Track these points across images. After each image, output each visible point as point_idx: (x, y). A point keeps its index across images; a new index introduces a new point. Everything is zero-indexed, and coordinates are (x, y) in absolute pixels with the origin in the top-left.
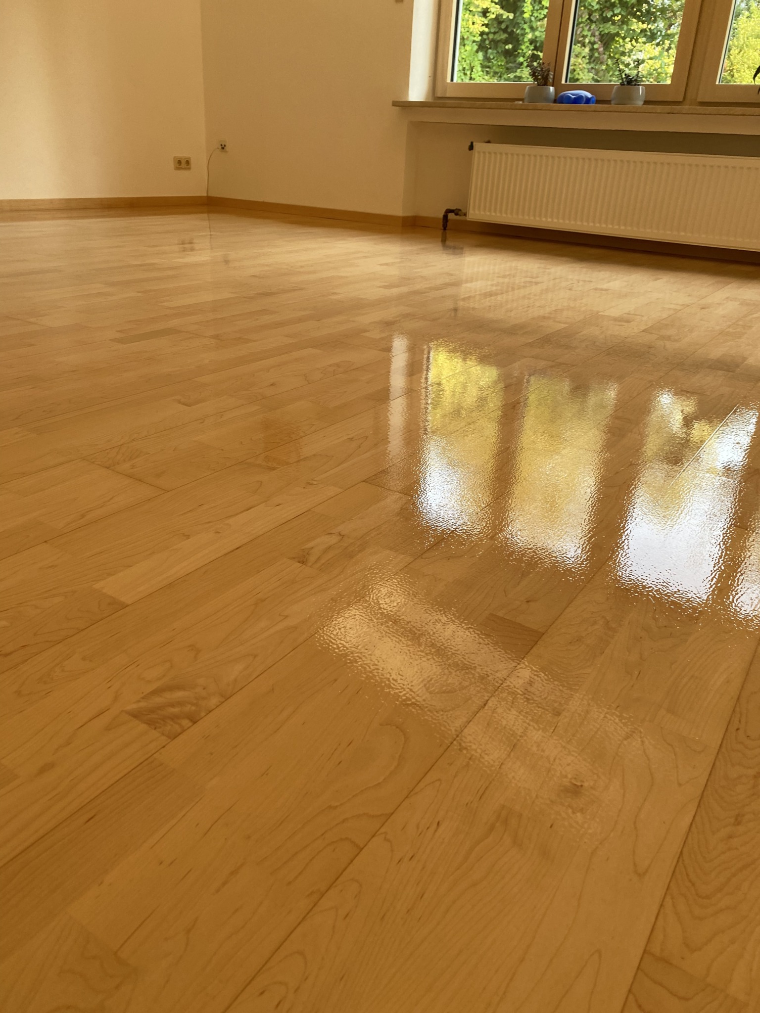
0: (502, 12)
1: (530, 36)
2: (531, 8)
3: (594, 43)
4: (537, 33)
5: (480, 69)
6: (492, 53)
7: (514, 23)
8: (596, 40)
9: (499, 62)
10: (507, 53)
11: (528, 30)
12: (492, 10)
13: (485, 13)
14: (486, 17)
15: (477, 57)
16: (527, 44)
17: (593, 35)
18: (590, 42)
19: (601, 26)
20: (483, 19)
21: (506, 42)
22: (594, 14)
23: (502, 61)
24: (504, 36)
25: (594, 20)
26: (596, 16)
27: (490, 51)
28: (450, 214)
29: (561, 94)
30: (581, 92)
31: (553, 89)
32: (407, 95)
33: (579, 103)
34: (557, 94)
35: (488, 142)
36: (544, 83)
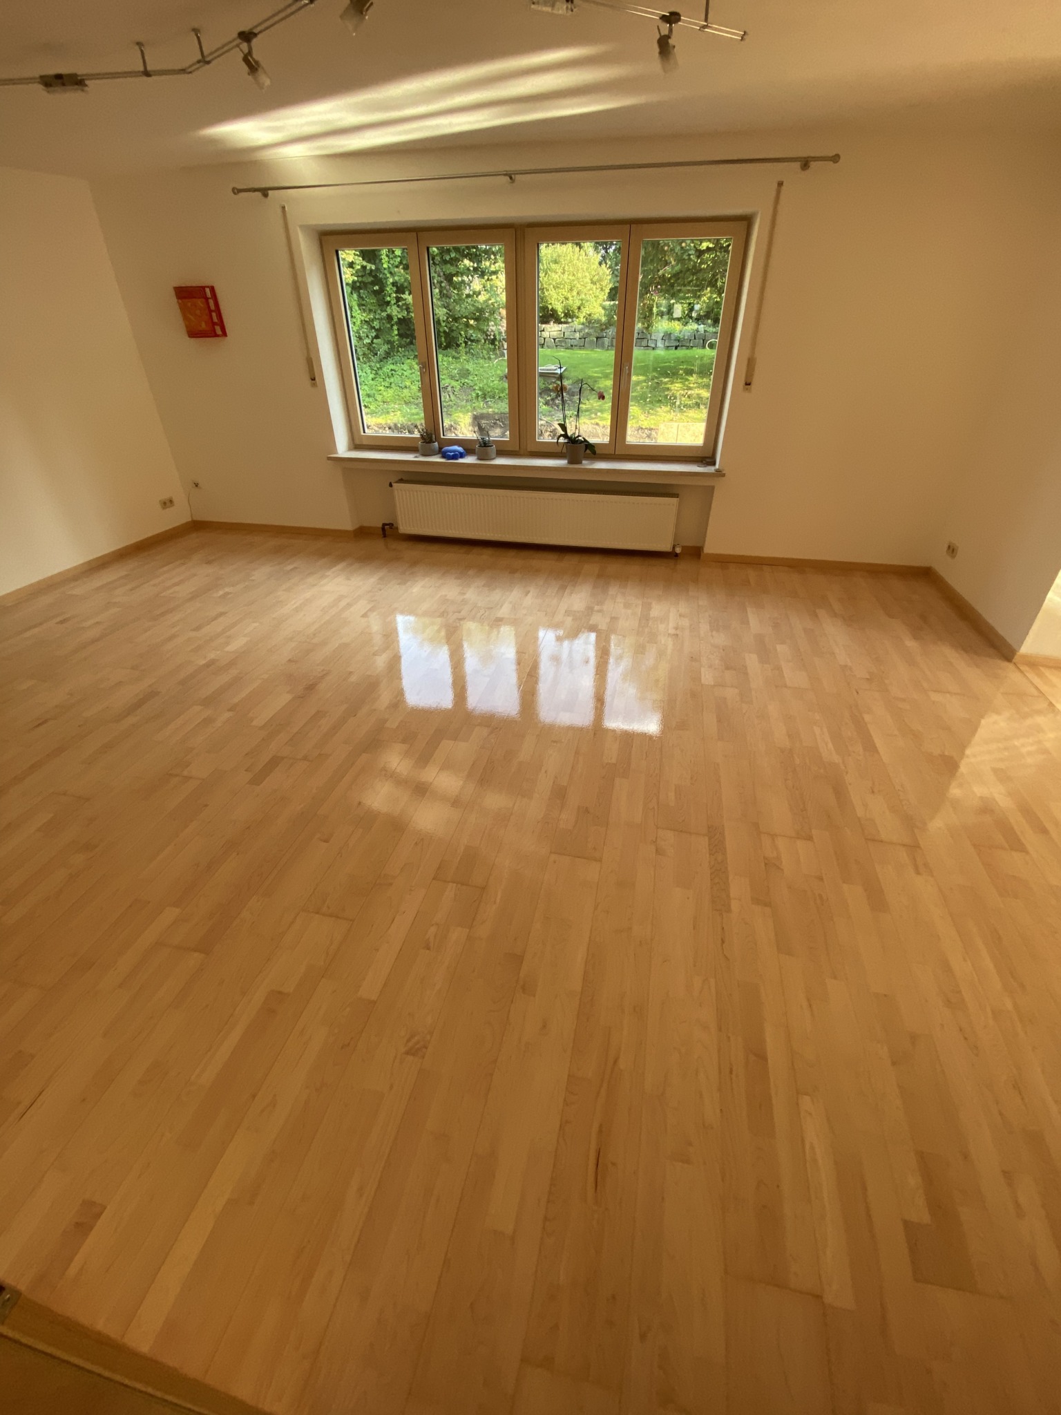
0: (365, 263)
1: (391, 280)
2: (387, 259)
3: (442, 282)
4: (396, 278)
5: (357, 308)
6: (364, 294)
7: (377, 269)
8: (442, 280)
9: (371, 300)
10: (375, 293)
11: (388, 275)
12: (358, 262)
13: (351, 265)
14: (353, 268)
15: (354, 298)
16: (391, 286)
17: (439, 276)
18: (438, 282)
19: (443, 267)
20: (351, 270)
21: (373, 283)
22: (436, 258)
23: (373, 299)
24: (370, 279)
25: (437, 263)
26: (438, 259)
27: (361, 291)
28: (386, 527)
29: (443, 450)
30: (456, 448)
31: (436, 444)
32: (336, 453)
33: (457, 459)
34: (440, 448)
35: (401, 481)
36: (431, 441)
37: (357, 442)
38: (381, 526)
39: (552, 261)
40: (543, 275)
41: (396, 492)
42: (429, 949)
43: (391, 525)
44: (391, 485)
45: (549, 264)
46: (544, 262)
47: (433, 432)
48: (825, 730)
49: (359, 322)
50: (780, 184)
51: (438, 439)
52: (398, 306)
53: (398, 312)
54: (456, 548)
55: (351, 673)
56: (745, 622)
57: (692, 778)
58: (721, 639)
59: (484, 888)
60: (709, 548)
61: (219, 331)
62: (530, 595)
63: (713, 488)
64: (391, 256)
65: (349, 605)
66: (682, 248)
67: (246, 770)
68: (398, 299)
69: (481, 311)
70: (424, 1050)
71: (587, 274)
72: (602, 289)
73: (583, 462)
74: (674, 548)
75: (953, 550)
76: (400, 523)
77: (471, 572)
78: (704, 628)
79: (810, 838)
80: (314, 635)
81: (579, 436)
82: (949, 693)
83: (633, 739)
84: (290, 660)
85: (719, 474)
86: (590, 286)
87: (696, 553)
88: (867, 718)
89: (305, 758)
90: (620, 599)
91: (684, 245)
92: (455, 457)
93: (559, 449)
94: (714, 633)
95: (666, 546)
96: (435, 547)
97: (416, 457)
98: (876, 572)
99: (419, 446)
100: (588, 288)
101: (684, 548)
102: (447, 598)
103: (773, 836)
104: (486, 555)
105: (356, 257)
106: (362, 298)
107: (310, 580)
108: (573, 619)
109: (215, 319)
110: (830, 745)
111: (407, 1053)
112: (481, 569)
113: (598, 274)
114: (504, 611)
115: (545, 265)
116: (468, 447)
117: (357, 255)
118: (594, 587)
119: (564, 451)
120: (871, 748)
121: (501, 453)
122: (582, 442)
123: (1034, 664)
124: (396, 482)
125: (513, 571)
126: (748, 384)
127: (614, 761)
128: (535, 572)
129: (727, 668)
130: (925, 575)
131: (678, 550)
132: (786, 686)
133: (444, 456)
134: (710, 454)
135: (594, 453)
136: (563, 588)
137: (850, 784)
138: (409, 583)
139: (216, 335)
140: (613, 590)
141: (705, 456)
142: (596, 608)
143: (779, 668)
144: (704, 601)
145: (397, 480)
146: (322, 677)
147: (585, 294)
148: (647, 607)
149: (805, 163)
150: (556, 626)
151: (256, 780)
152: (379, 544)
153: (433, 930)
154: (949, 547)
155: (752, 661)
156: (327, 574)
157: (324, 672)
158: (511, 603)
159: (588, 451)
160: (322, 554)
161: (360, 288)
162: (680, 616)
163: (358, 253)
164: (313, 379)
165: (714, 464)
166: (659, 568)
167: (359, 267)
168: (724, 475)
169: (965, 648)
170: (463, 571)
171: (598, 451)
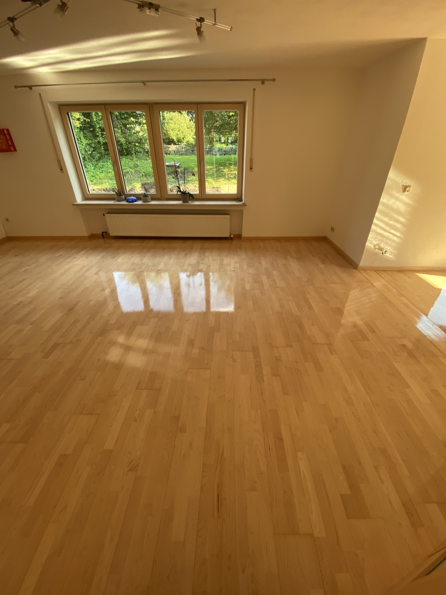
0: (85, 119)
1: (98, 126)
2: (95, 117)
3: (121, 127)
4: (101, 125)
5: (83, 138)
6: (86, 132)
7: (91, 121)
8: (122, 126)
9: (90, 135)
10: (91, 131)
11: (97, 124)
12: (81, 118)
13: (78, 119)
14: (80, 121)
15: (81, 134)
16: (98, 129)
17: (120, 124)
18: (120, 127)
19: (122, 121)
20: (79, 121)
21: (90, 127)
22: (118, 117)
23: (90, 134)
24: (88, 126)
25: (119, 119)
26: (119, 117)
27: (84, 131)
28: (104, 233)
29: (127, 199)
30: (132, 197)
31: (123, 196)
32: (76, 202)
33: (133, 202)
34: (125, 198)
35: (109, 213)
36: (121, 195)
37: (86, 197)
38: (101, 233)
39: (169, 119)
40: (167, 125)
41: (107, 218)
42: (136, 421)
43: (106, 233)
44: (104, 215)
45: (169, 120)
46: (166, 119)
47: (121, 191)
48: (294, 303)
49: (85, 144)
50: (254, 90)
51: (124, 194)
52: (103, 137)
53: (103, 140)
54: (137, 241)
55: (90, 301)
56: (260, 263)
57: (245, 329)
58: (252, 271)
59: (160, 390)
60: (244, 235)
61: (12, 148)
62: (172, 259)
63: (243, 210)
64: (97, 116)
65: (88, 270)
66: (222, 115)
67: (41, 352)
68: (102, 134)
69: (141, 139)
70: (137, 467)
71: (185, 125)
72: (192, 131)
73: (189, 202)
74: (230, 235)
75: (333, 229)
76: (110, 231)
77: (145, 251)
78: (245, 267)
79: (292, 346)
80: (72, 285)
81: (186, 191)
82: (337, 283)
83: (220, 315)
84: (60, 298)
85: (244, 205)
86: (187, 129)
87: (239, 237)
88: (308, 296)
89: (71, 343)
90: (210, 258)
91: (222, 113)
92: (132, 202)
93: (178, 197)
94: (249, 268)
95: (227, 235)
96: (128, 241)
97: (114, 202)
98: (307, 240)
99: (116, 198)
100: (186, 130)
101: (234, 235)
102: (135, 262)
103: (278, 347)
104: (151, 243)
105: (81, 116)
106: (85, 134)
107: (68, 260)
108: (191, 268)
109: (10, 143)
110: (296, 309)
111: (129, 470)
112: (149, 249)
113: (190, 125)
114: (161, 266)
115: (167, 121)
116: (138, 197)
117: (81, 115)
118: (199, 254)
119: (180, 197)
120: (310, 307)
121: (153, 199)
122: (187, 194)
123: (365, 269)
124: (106, 214)
125: (164, 249)
126: (251, 168)
127: (213, 325)
128: (173, 249)
129: (255, 282)
130: (324, 239)
131: (232, 236)
132: (277, 287)
133: (127, 201)
134: (240, 197)
135: (193, 198)
136: (186, 255)
137: (304, 323)
138: (116, 257)
139: (11, 151)
140: (207, 254)
141: (238, 198)
142: (201, 262)
143: (274, 281)
144: (244, 256)
145: (106, 213)
146: (77, 303)
147: (185, 133)
148: (222, 260)
149: (263, 82)
150: (185, 271)
151: (47, 356)
152: (101, 241)
153: (138, 412)
154: (332, 229)
155: (264, 279)
156: (77, 256)
157: (77, 302)
158: (164, 263)
159: (191, 197)
160: (73, 248)
161: (83, 129)
162: (235, 263)
163: (81, 114)
164: (62, 170)
165: (242, 201)
166: (226, 244)
167: (82, 120)
168: (246, 205)
169: (341, 266)
170: (141, 250)
171: (195, 197)
